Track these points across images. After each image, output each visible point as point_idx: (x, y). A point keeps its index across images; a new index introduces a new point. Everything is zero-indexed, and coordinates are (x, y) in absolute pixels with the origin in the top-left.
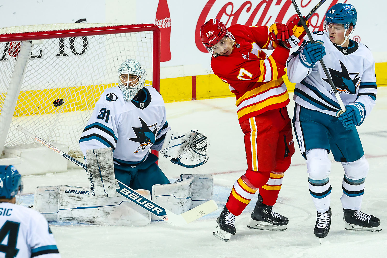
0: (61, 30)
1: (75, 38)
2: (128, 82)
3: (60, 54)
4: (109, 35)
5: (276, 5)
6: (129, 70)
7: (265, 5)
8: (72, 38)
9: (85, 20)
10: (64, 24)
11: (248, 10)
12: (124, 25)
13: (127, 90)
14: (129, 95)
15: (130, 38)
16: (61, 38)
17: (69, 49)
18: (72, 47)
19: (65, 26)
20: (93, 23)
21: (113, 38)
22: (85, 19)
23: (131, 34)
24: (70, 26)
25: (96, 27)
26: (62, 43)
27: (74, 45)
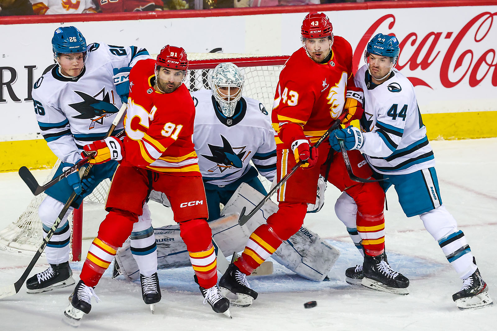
0: (192, 61)
1: (209, 70)
2: (229, 96)
3: (190, 89)
4: (248, 67)
5: (446, 38)
6: (229, 82)
7: (432, 37)
8: (205, 71)
9: (221, 50)
10: (195, 54)
11: (413, 43)
12: (267, 56)
13: (227, 106)
14: (230, 111)
15: (273, 72)
16: (191, 70)
17: (200, 83)
18: (204, 81)
19: (196, 56)
20: (230, 54)
21: (253, 71)
22: (221, 48)
23: (274, 67)
24: (203, 56)
25: (233, 58)
26: (192, 76)
27: (207, 79)
